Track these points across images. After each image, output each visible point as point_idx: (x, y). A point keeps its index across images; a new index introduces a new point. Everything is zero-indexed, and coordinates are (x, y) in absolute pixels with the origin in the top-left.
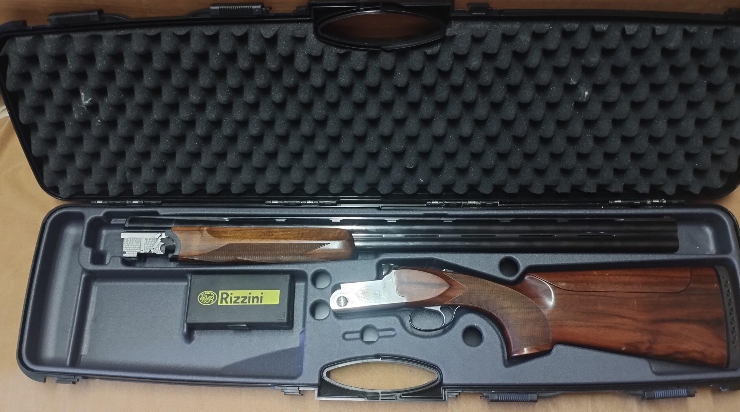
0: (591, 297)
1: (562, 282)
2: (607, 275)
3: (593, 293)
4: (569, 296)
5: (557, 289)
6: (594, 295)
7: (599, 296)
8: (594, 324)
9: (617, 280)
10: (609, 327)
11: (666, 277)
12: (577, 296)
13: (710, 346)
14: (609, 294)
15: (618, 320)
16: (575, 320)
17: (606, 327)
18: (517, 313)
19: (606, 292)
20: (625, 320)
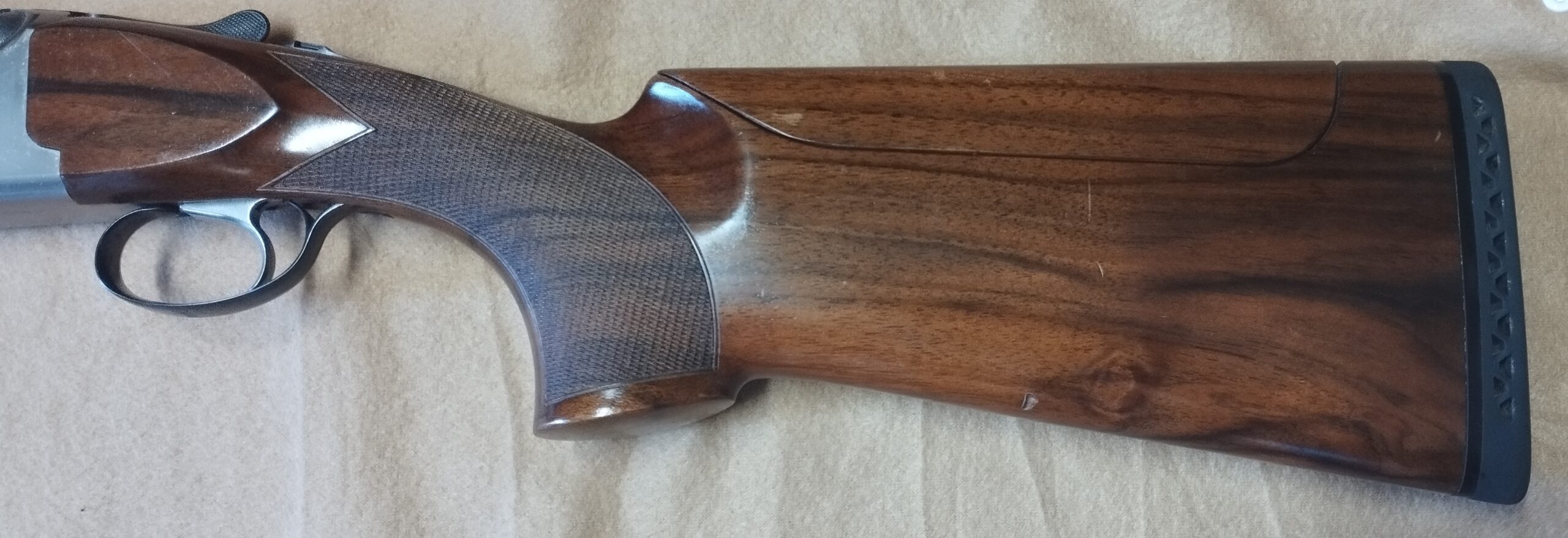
0: (905, 177)
1: (783, 107)
2: (986, 85)
3: (913, 158)
4: (809, 167)
5: (764, 139)
6: (915, 168)
7: (939, 171)
8: (905, 292)
9: (1025, 103)
10: (969, 307)
11: (1231, 96)
12: (844, 169)
13: (1399, 399)
14: (980, 165)
15: (1010, 276)
16: (824, 274)
17: (957, 305)
18: (574, 237)
19: (970, 154)
20: (1040, 277)
